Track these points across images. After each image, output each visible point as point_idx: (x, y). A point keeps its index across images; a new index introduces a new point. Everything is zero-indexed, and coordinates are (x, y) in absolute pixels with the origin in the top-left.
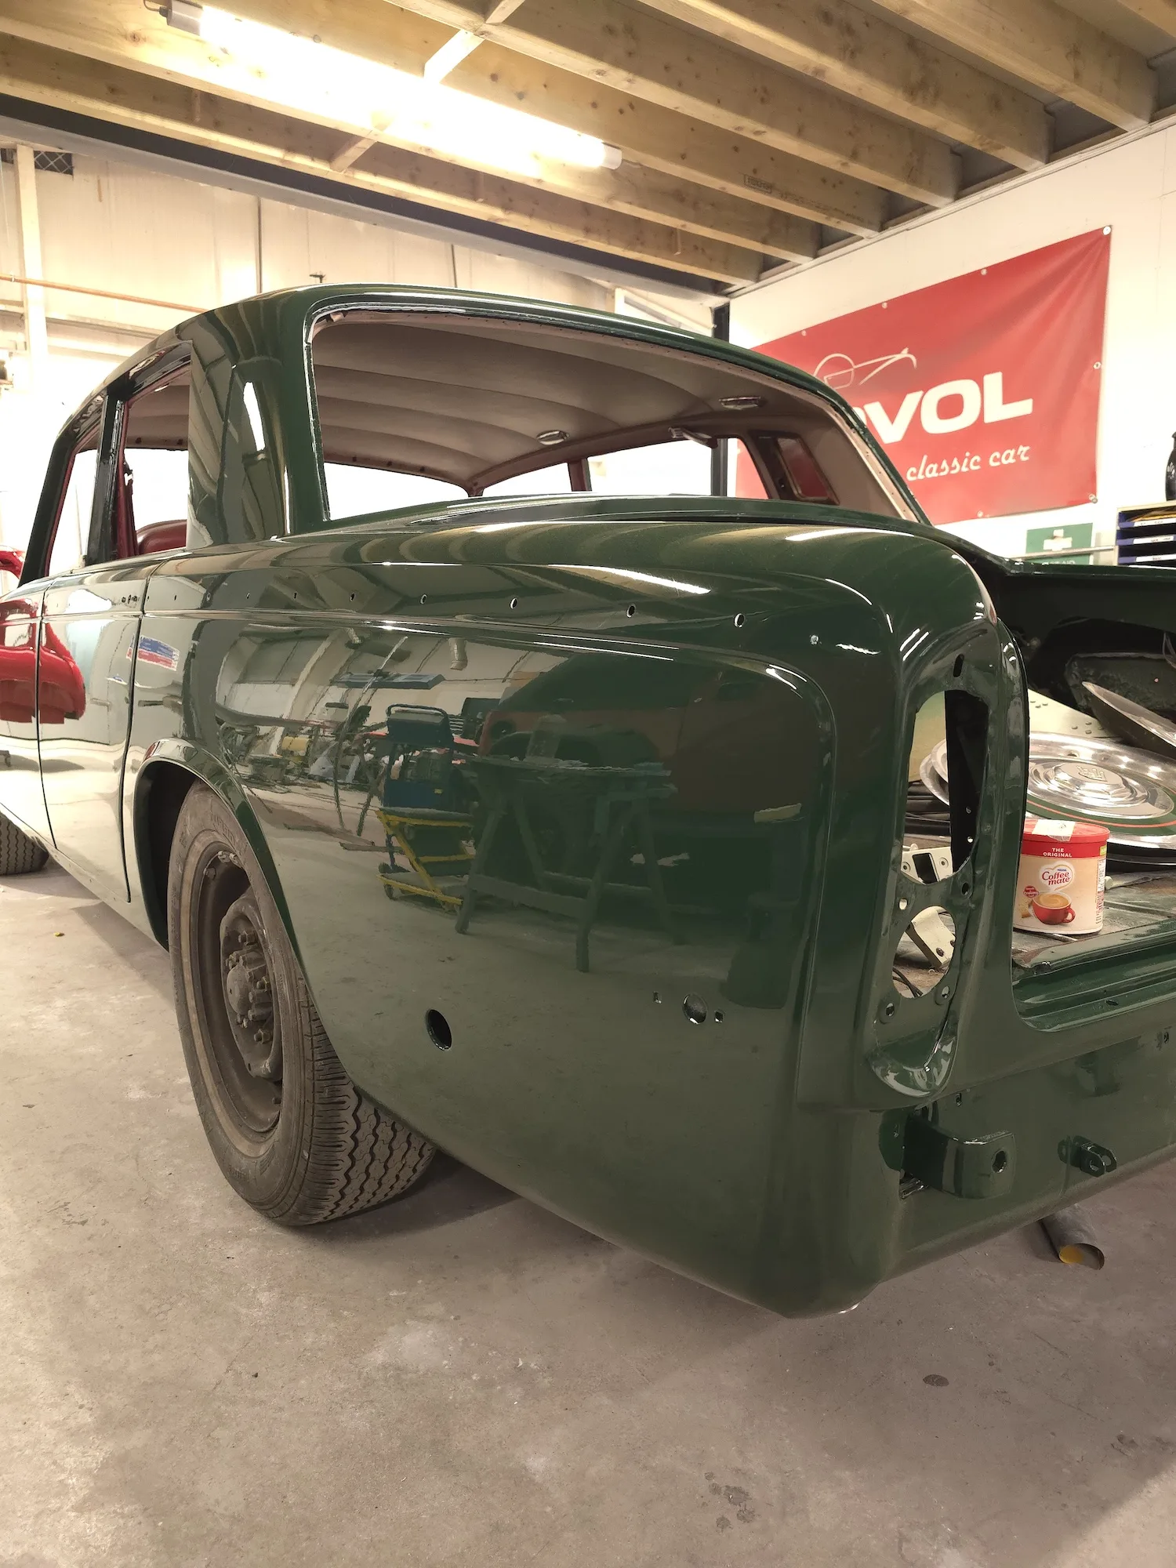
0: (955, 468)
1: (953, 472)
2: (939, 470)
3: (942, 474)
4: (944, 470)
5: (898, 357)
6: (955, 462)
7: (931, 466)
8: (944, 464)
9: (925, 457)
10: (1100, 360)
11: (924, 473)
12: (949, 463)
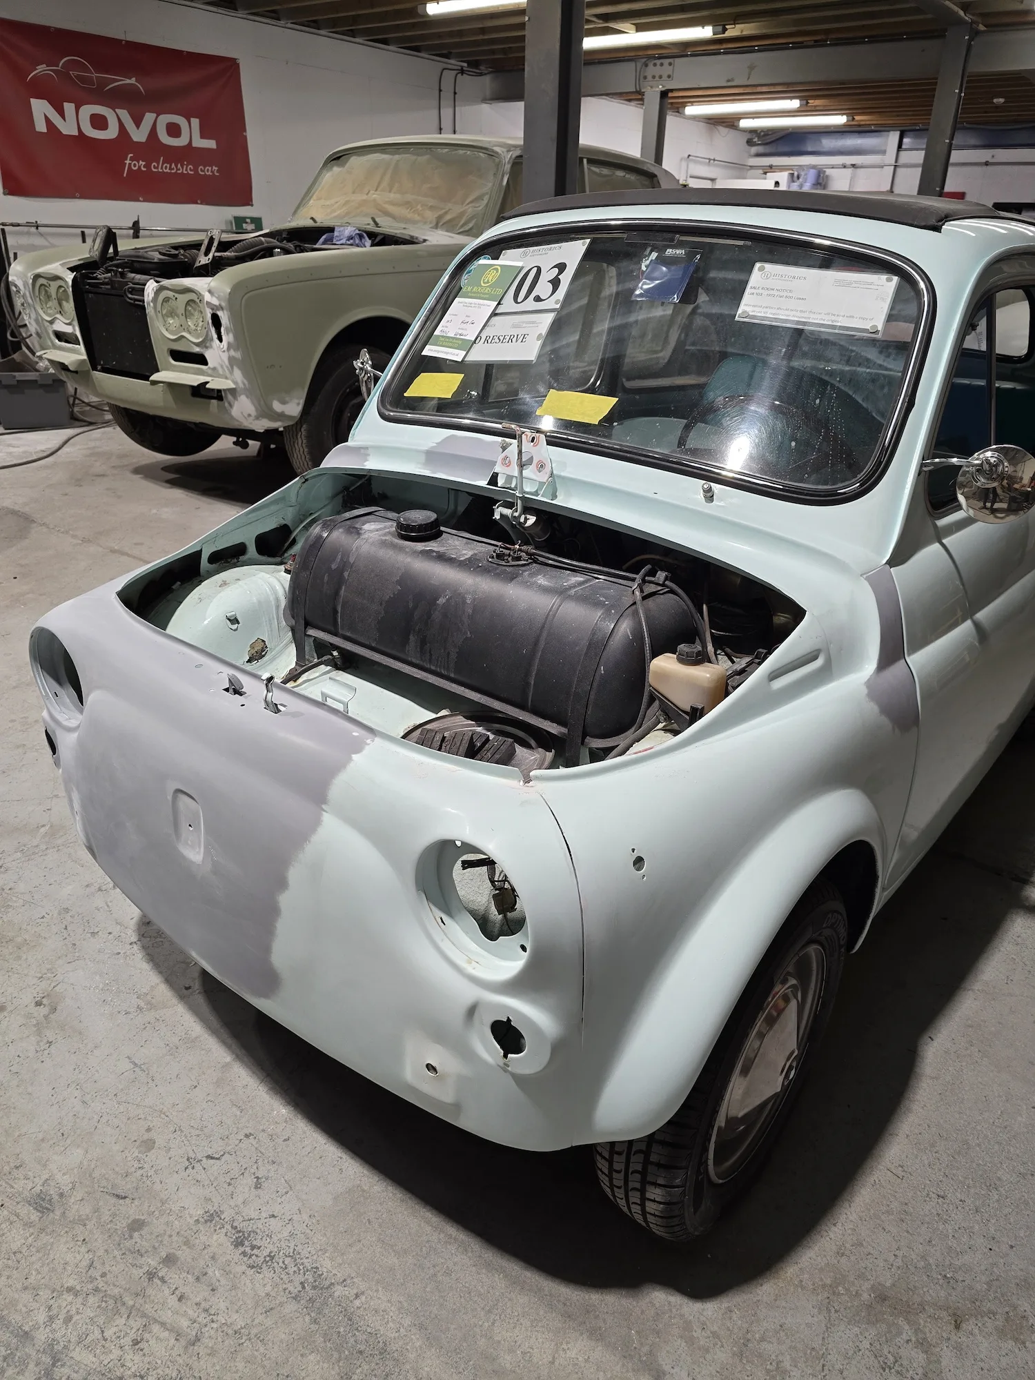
0: (179, 170)
1: (178, 172)
2: (170, 169)
3: (173, 171)
4: (173, 169)
5: (128, 81)
6: (179, 166)
7: (165, 165)
8: (173, 165)
9: (162, 158)
10: (245, 131)
11: (162, 168)
12: (176, 166)
